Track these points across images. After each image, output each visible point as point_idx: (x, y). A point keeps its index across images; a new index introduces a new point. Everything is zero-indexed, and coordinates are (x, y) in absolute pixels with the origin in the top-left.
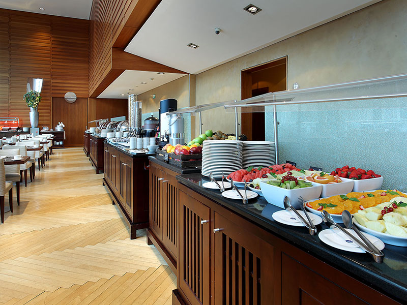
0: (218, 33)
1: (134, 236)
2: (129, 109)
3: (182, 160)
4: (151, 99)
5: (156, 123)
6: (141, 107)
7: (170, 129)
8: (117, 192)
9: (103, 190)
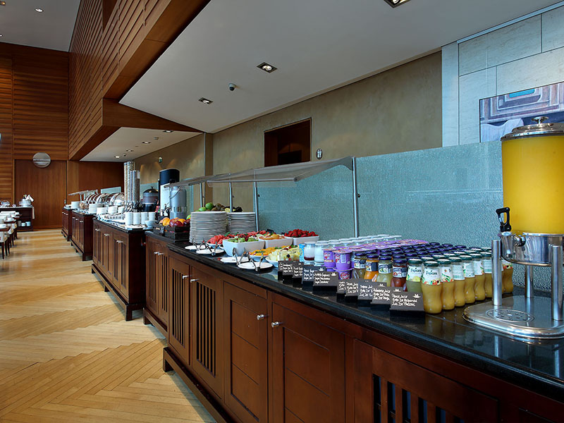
0: (232, 89)
1: (129, 318)
2: (125, 179)
3: (176, 231)
4: (156, 163)
5: (156, 195)
6: (139, 177)
7: (171, 202)
8: (110, 276)
9: (93, 279)
